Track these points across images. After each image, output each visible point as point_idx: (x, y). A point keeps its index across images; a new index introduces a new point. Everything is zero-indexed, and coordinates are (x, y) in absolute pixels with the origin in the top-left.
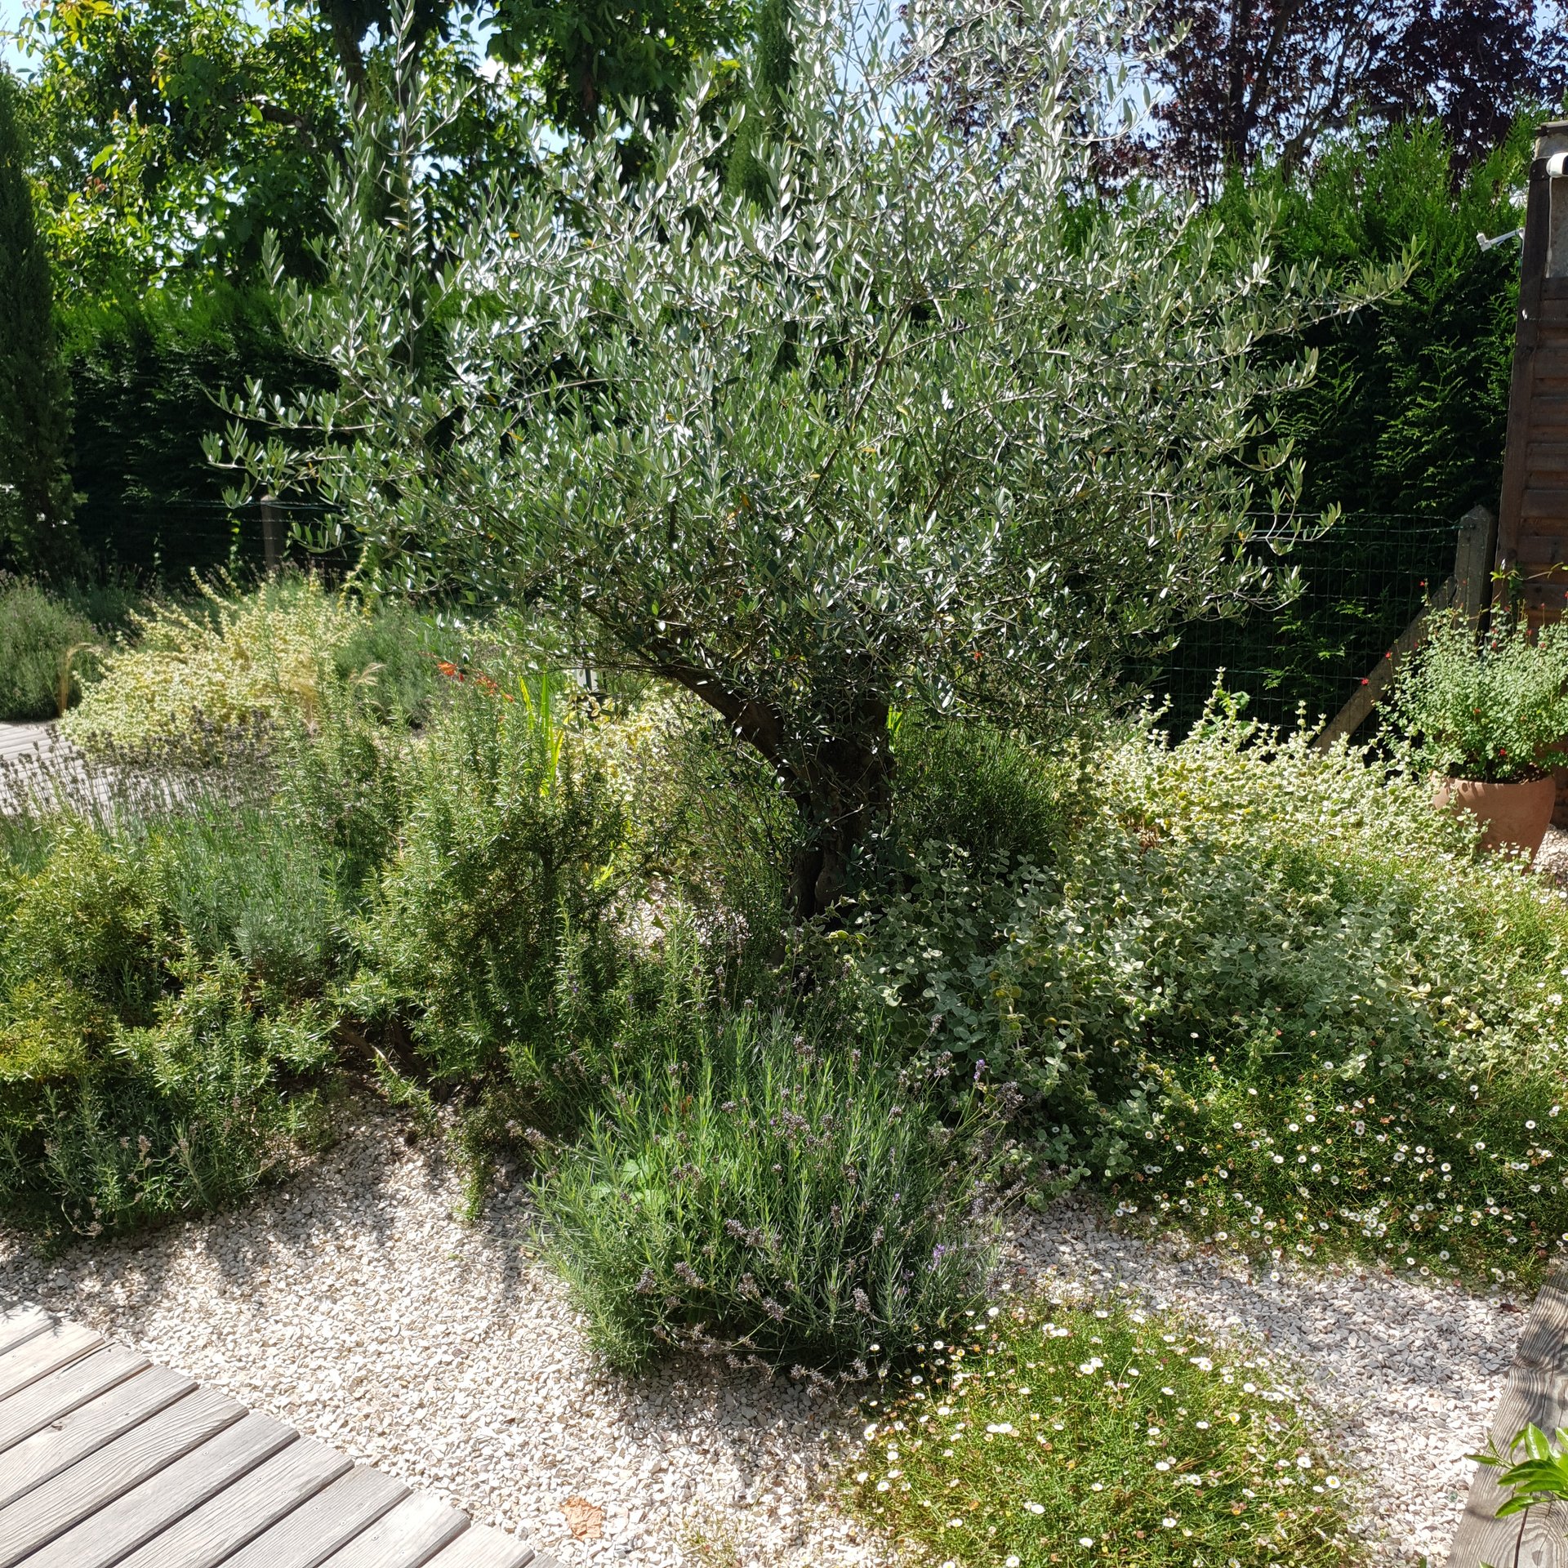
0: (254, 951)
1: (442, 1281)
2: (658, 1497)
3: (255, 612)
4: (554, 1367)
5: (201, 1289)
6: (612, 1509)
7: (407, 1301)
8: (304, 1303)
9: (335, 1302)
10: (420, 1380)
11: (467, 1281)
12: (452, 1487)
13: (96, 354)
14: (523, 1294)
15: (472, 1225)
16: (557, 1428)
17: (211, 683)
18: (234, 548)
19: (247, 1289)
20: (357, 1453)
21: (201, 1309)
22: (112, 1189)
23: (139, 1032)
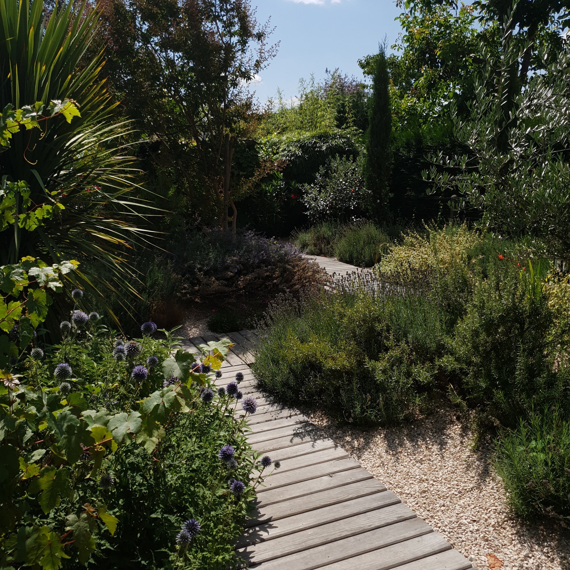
0: (413, 343)
1: (460, 467)
2: (525, 565)
3: (442, 234)
4: (495, 508)
5: (380, 449)
6: (506, 563)
7: (446, 471)
8: (412, 462)
9: (422, 464)
10: (445, 497)
11: (468, 470)
12: (449, 535)
13: (403, 147)
14: (487, 480)
15: (474, 452)
16: (491, 529)
17: (422, 258)
18: (440, 213)
19: (394, 453)
20: (419, 514)
21: (379, 455)
22: (358, 409)
23: (373, 362)
